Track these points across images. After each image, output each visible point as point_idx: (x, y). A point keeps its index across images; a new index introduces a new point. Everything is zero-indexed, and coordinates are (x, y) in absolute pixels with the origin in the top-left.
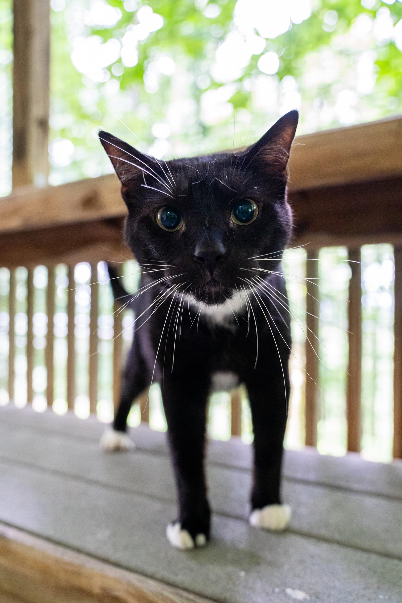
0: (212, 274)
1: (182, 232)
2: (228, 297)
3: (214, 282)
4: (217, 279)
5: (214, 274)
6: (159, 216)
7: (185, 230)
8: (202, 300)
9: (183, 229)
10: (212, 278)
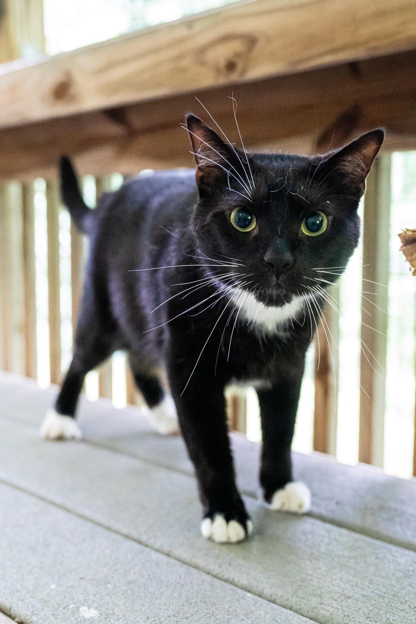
0: (278, 279)
1: (254, 235)
2: (287, 302)
3: (278, 286)
4: (282, 283)
5: (280, 279)
6: (233, 215)
7: (257, 233)
8: (262, 301)
9: (256, 232)
10: (277, 283)
